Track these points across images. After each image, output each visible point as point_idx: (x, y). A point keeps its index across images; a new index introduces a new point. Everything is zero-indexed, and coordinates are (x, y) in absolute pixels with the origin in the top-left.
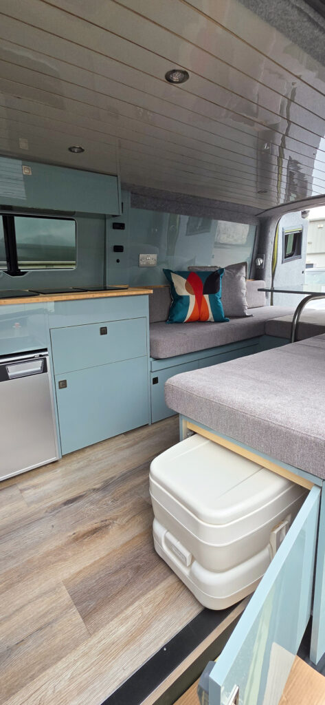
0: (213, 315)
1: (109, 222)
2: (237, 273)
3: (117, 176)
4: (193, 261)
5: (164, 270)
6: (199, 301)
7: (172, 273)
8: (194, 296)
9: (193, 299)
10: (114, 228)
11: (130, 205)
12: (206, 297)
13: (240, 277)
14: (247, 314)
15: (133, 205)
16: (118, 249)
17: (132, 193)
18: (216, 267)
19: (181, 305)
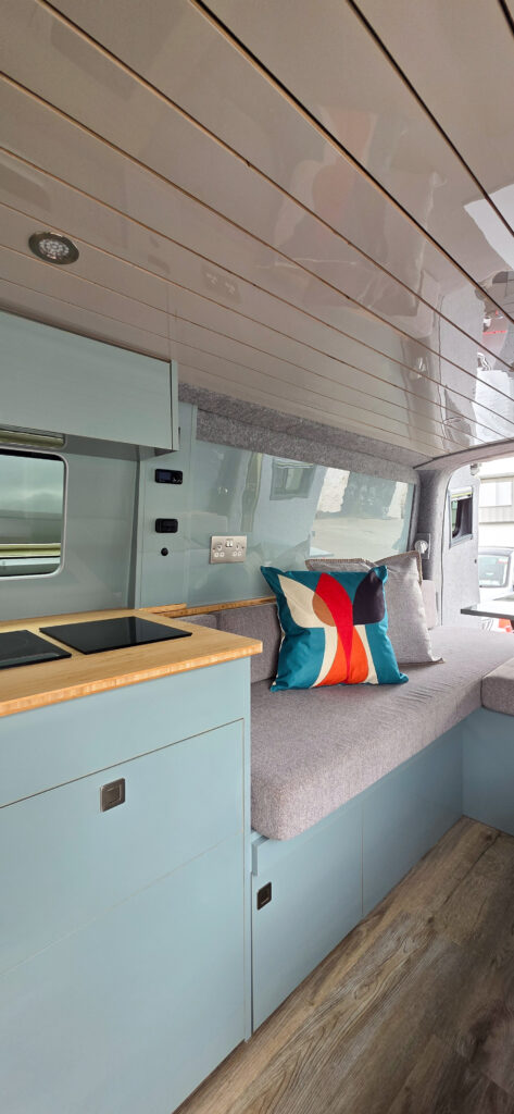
0: (377, 672)
1: (149, 467)
2: (405, 573)
3: (170, 362)
4: (305, 546)
5: (262, 568)
6: (347, 638)
7: (280, 577)
8: (335, 629)
9: (332, 635)
10: (157, 480)
11: (194, 434)
12: (360, 629)
13: (411, 582)
14: (434, 659)
15: (202, 435)
16: (166, 526)
17: (200, 410)
18: (359, 561)
19: (305, 649)
